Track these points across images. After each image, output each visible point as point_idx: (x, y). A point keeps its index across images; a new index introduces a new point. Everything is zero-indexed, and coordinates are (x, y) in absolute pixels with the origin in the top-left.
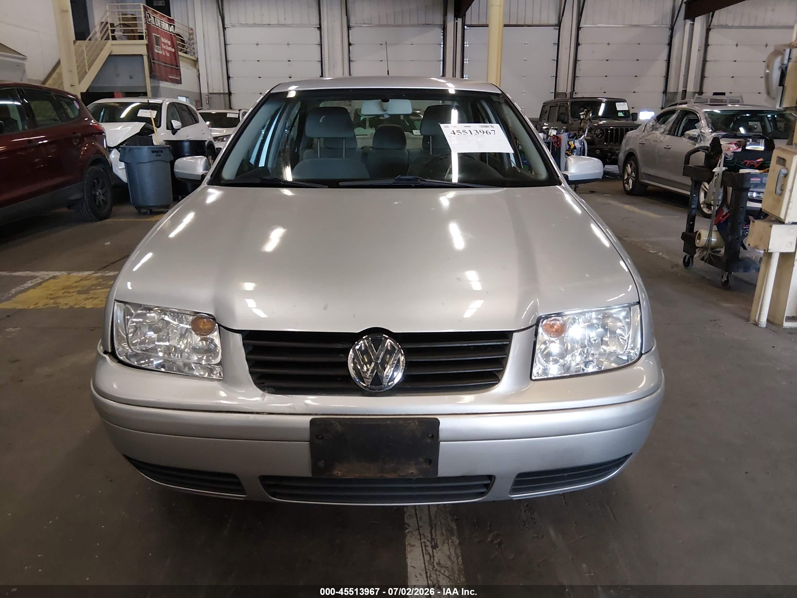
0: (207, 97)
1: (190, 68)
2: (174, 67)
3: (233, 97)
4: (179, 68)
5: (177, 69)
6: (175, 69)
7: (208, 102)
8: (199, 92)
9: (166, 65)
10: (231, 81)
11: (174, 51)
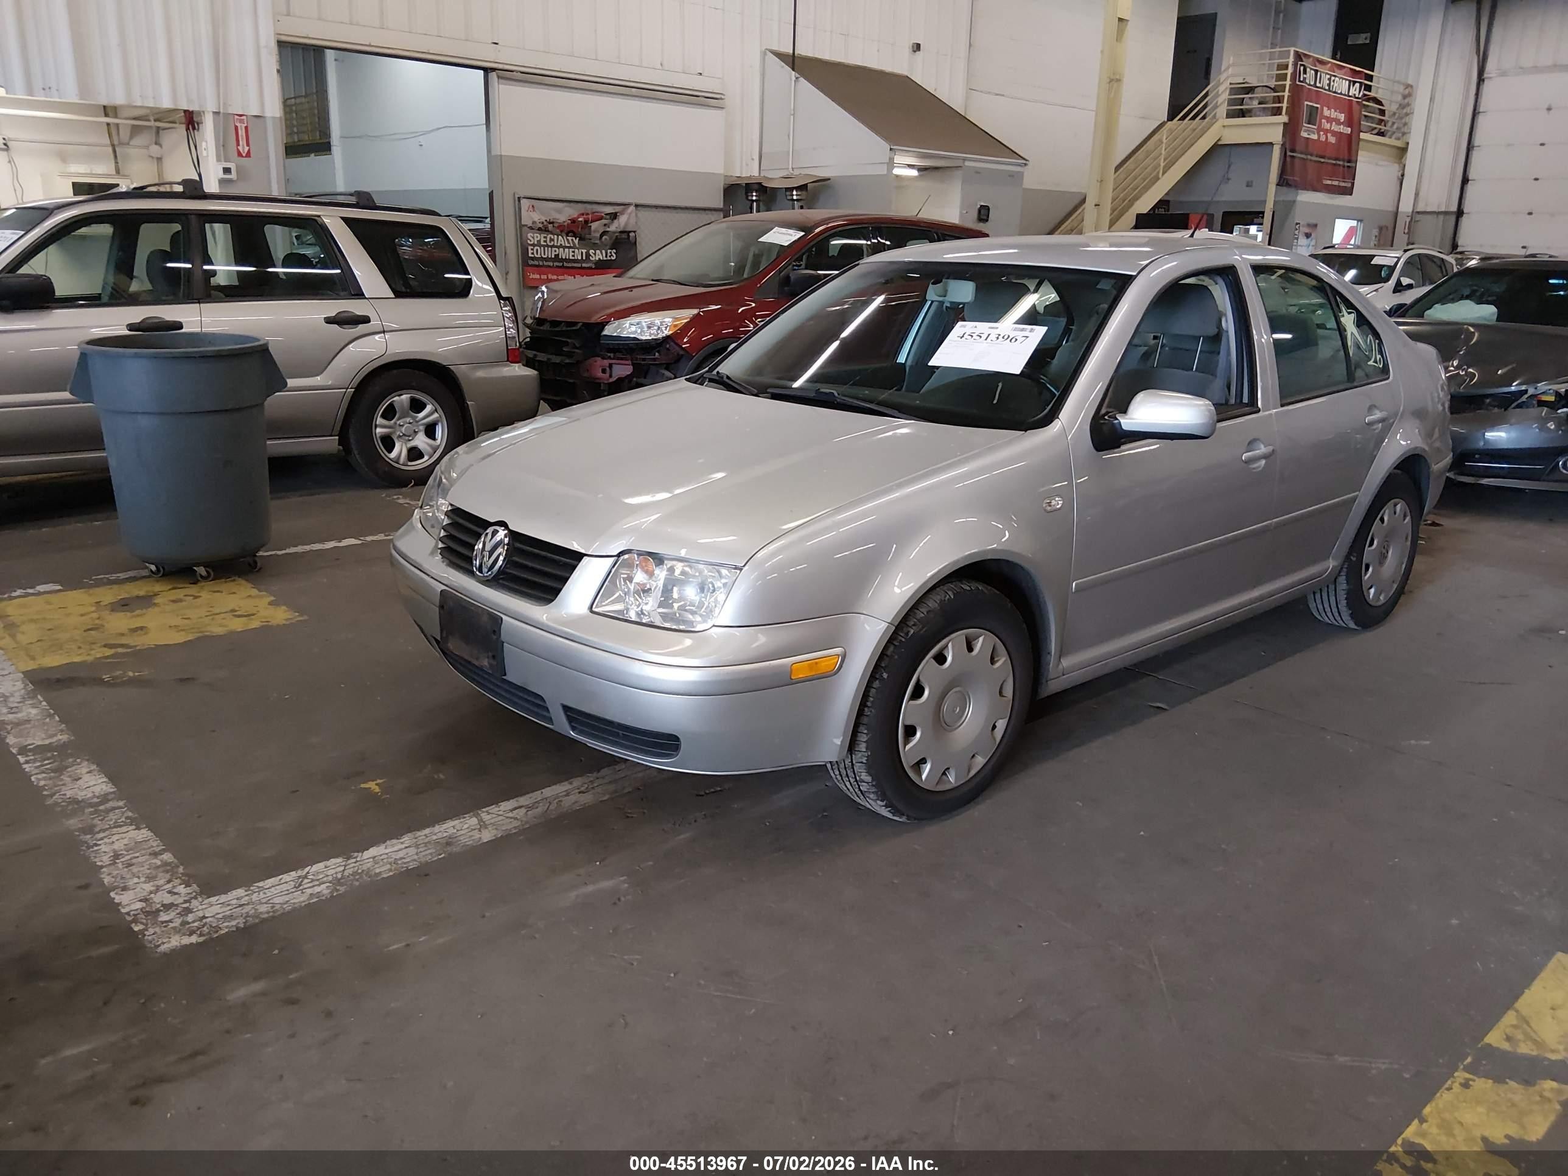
0: (1408, 220)
1: (1381, 163)
2: (1341, 163)
3: (1465, 221)
4: (1354, 165)
5: (1348, 167)
6: (1344, 167)
7: (1409, 228)
8: (1395, 209)
9: (1322, 160)
10: (1470, 187)
11: (1349, 133)
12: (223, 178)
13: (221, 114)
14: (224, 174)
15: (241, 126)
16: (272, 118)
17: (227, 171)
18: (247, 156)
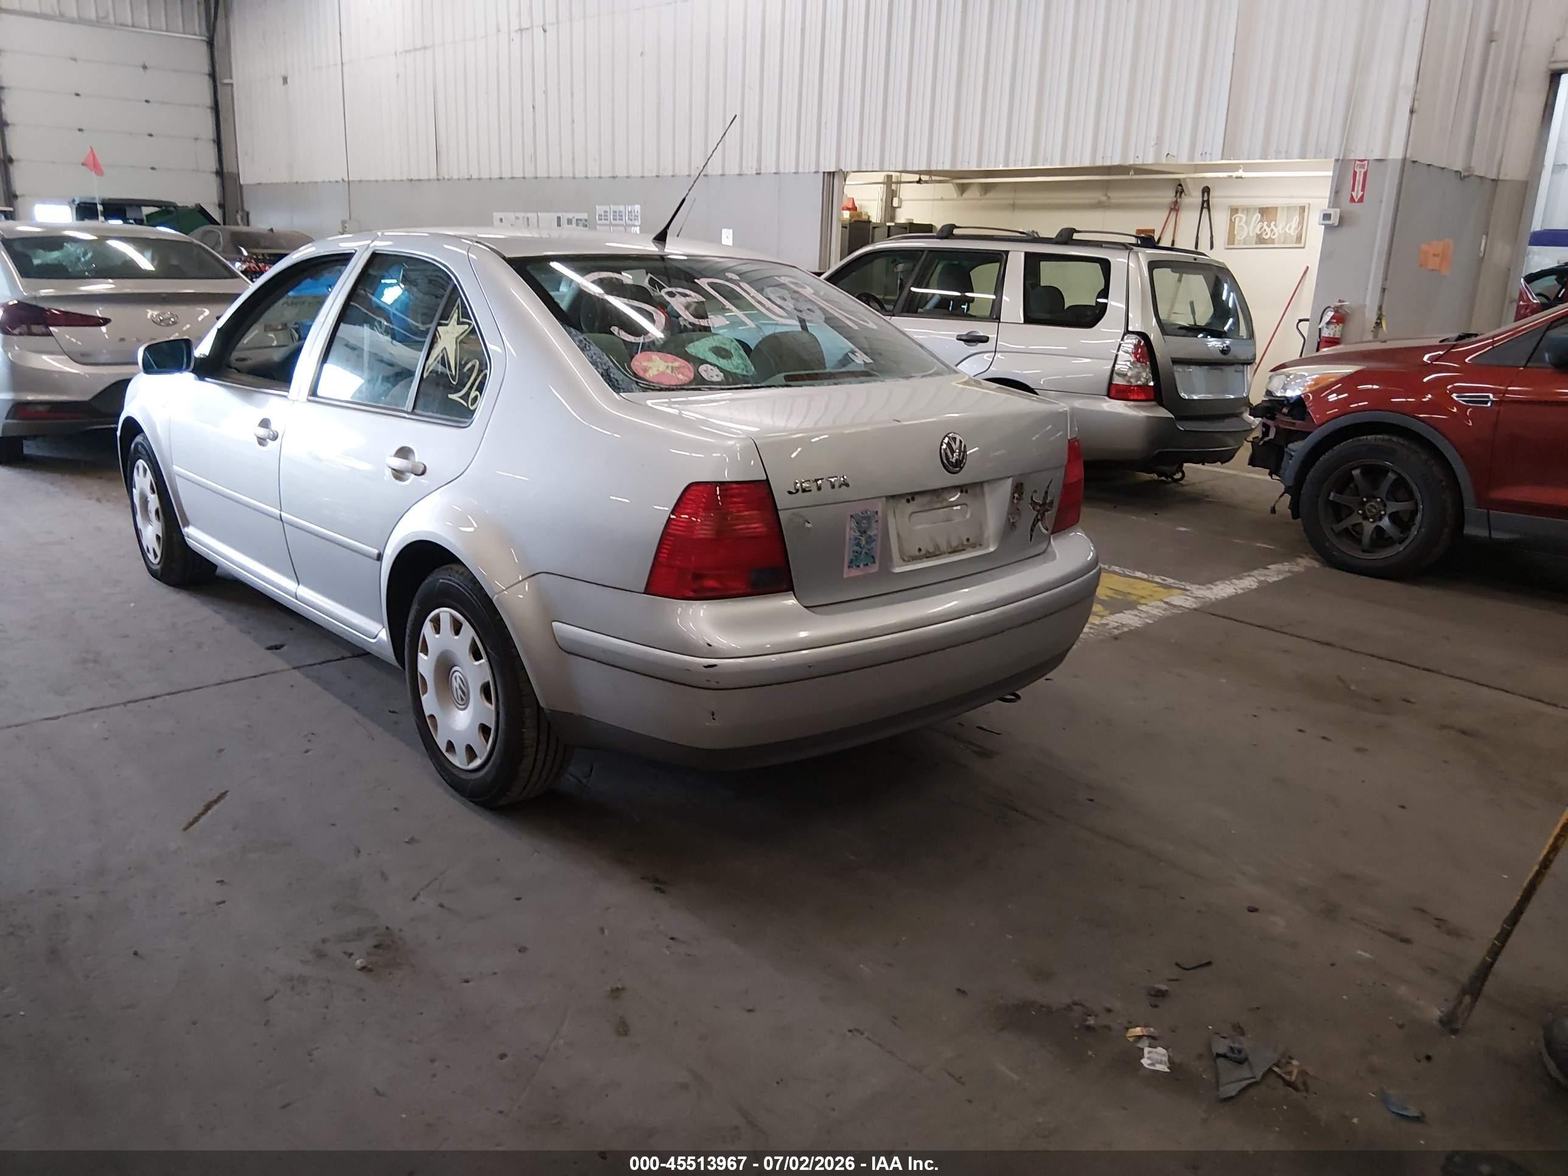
12: (1324, 225)
13: (1340, 161)
14: (1323, 220)
15: (1360, 172)
16: (1393, 159)
17: (1327, 216)
18: (1359, 201)
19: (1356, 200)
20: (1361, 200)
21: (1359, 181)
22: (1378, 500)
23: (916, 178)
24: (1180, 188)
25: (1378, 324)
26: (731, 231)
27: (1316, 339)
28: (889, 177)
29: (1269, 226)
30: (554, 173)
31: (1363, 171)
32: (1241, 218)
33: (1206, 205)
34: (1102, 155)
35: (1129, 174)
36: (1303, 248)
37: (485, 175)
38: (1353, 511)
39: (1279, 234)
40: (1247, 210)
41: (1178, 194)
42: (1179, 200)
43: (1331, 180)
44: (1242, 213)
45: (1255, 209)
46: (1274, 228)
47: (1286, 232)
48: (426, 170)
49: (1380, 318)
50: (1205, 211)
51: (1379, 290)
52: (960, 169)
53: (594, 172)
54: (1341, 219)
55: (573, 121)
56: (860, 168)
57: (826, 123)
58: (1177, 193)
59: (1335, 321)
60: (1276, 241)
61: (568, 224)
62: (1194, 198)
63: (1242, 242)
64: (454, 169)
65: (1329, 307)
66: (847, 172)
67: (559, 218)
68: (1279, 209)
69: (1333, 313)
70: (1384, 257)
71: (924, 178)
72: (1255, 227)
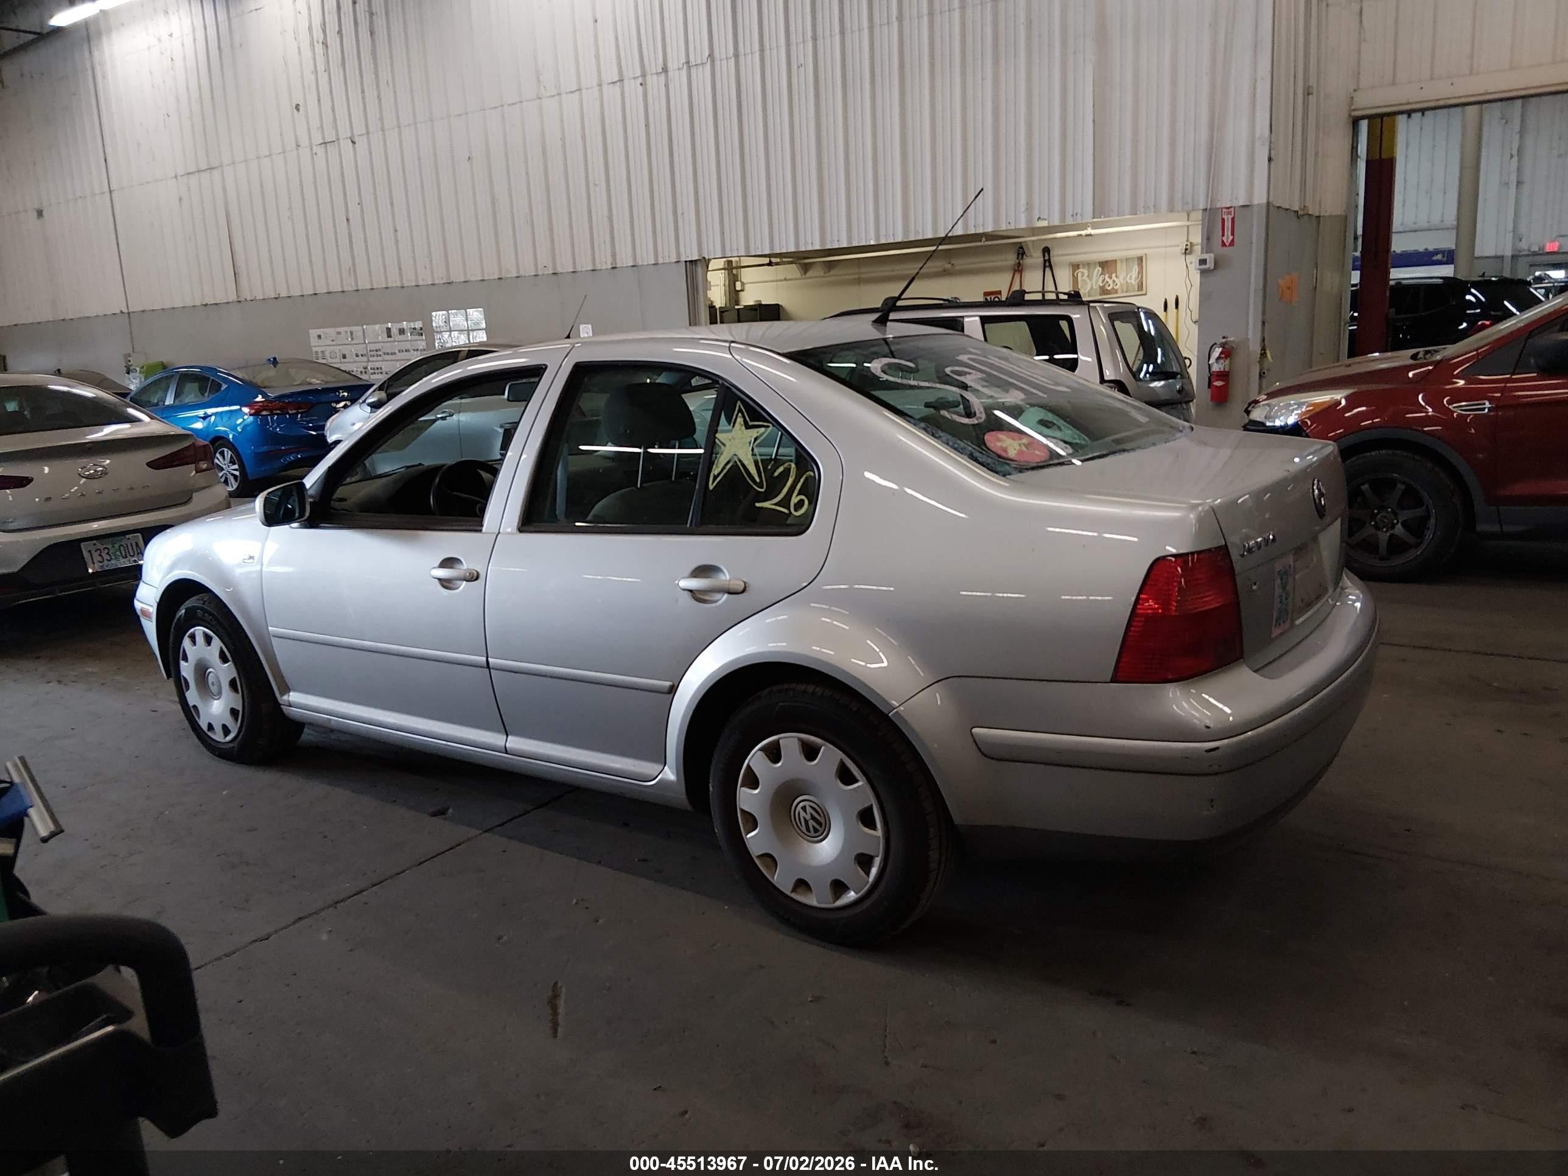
12: (1200, 269)
13: (1208, 211)
14: (1200, 265)
15: (1228, 218)
16: (1259, 204)
17: (1203, 262)
18: (1230, 245)
19: (1227, 244)
20: (1232, 243)
21: (1228, 227)
22: (1389, 510)
23: (766, 260)
24: (1021, 250)
25: (1263, 355)
26: (590, 326)
27: (1207, 374)
28: (729, 262)
29: (1110, 277)
30: (379, 283)
31: (1230, 217)
32: (1082, 272)
33: (1048, 264)
34: (973, 224)
35: (981, 241)
36: (1145, 294)
37: (296, 292)
38: (1365, 523)
39: (1121, 284)
40: (1088, 265)
41: (1020, 256)
42: (1021, 261)
43: (1201, 227)
44: (1084, 268)
45: (1095, 263)
46: (1115, 279)
47: (1127, 282)
48: (224, 292)
49: (1264, 349)
50: (1048, 270)
51: (1260, 325)
52: (803, 249)
53: (425, 279)
54: (1216, 263)
55: (396, 231)
56: (725, 253)
57: (683, 214)
58: (1018, 254)
59: (1223, 356)
60: (1119, 290)
61: (400, 334)
62: (1035, 258)
63: (1087, 295)
64: (258, 287)
65: (1215, 344)
66: (709, 260)
67: (389, 330)
68: (1118, 262)
69: (1221, 349)
70: (1261, 293)
71: (774, 260)
72: (1097, 281)
